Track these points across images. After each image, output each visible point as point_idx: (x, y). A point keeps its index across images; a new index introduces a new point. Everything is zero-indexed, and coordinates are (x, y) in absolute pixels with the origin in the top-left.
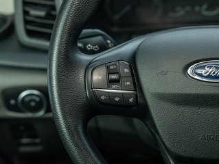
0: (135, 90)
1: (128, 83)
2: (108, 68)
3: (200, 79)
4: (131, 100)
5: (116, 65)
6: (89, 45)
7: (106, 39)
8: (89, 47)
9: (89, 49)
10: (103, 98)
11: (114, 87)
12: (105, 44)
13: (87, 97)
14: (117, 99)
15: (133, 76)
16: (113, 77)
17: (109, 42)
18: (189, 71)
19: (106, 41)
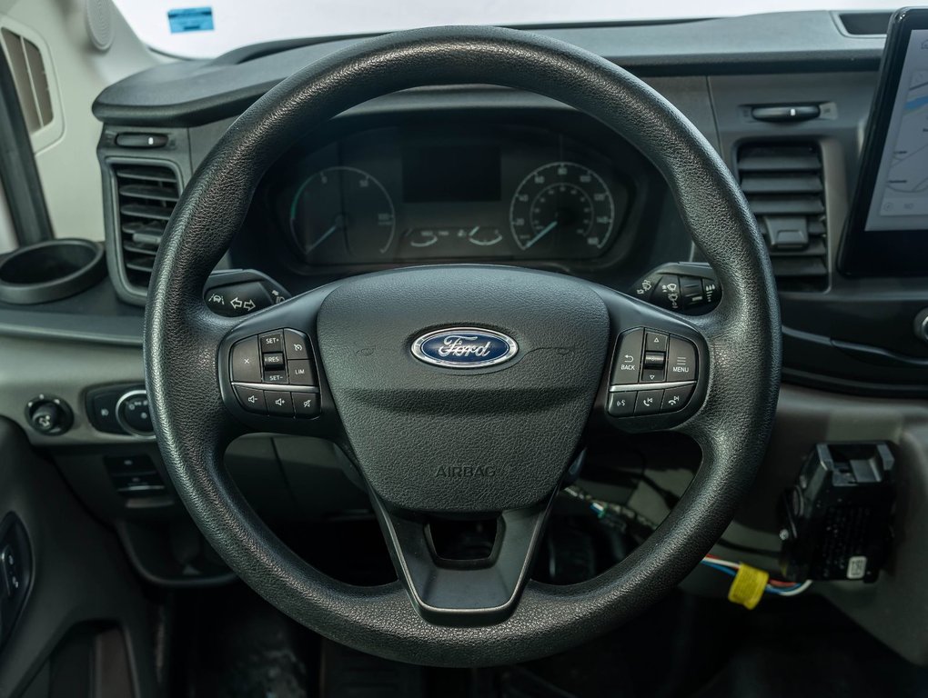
0: (316, 384)
1: (302, 372)
2: (262, 342)
3: (434, 361)
4: (307, 404)
5: (277, 336)
6: (236, 300)
7: (269, 288)
8: (236, 302)
9: (235, 306)
10: (252, 399)
11: (273, 378)
12: (269, 296)
13: (220, 398)
14: (280, 402)
15: (311, 358)
16: (271, 359)
17: (276, 293)
18: (415, 348)
19: (270, 292)
